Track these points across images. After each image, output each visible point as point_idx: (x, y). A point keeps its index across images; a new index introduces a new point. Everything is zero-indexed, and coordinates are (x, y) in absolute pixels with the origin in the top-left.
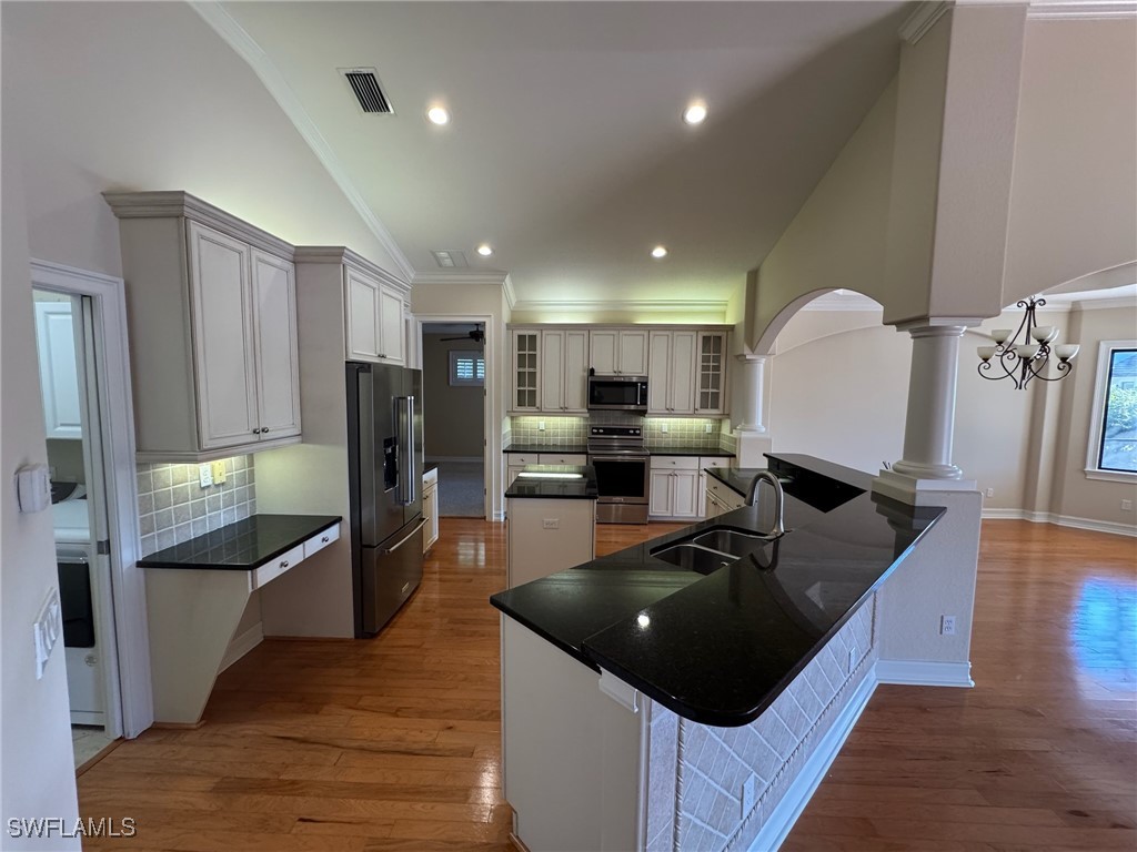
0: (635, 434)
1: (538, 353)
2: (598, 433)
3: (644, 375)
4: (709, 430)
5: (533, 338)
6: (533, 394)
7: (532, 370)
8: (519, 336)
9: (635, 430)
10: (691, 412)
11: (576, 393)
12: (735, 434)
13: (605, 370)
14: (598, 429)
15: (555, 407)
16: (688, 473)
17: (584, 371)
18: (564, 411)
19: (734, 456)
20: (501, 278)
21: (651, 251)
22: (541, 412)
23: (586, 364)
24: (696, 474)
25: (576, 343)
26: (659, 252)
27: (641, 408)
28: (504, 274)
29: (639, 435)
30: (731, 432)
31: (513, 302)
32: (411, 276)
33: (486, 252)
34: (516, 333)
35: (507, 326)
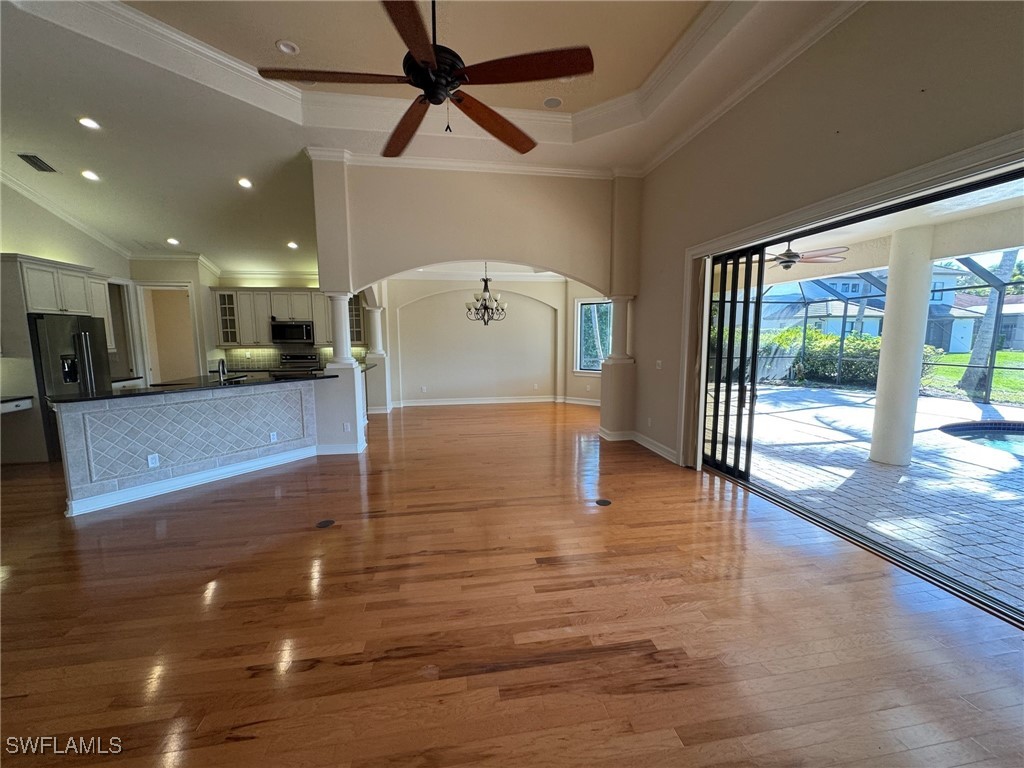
1: (235, 306)
2: (286, 359)
3: (310, 320)
5: (230, 297)
6: (234, 334)
7: (232, 318)
8: (221, 295)
11: (265, 332)
13: (283, 316)
14: (286, 356)
15: (251, 342)
17: (269, 318)
20: (195, 257)
21: (287, 244)
23: (269, 314)
25: (262, 299)
26: (293, 245)
27: (307, 341)
28: (199, 255)
29: (315, 359)
31: (218, 272)
32: (128, 255)
33: (173, 241)
34: (218, 293)
35: (211, 288)
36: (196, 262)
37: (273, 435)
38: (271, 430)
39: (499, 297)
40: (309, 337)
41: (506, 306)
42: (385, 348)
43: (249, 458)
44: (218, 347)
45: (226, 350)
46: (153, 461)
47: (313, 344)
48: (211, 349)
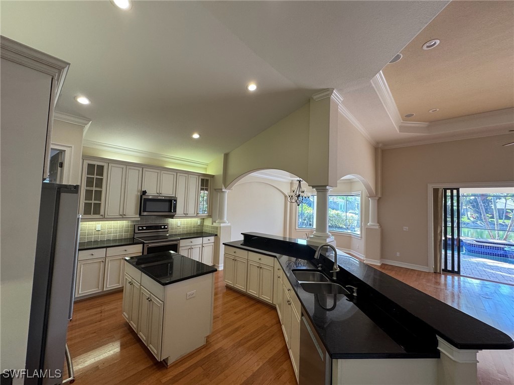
0: (164, 228)
1: (105, 178)
2: (143, 229)
3: (174, 196)
4: (199, 224)
5: (101, 168)
6: (98, 205)
7: (98, 189)
8: (89, 165)
9: (164, 226)
10: (195, 215)
12: (215, 225)
13: (152, 192)
14: (142, 227)
15: (117, 214)
16: (196, 246)
17: (138, 191)
18: (122, 217)
19: (216, 235)
20: (84, 122)
21: (192, 134)
22: (104, 218)
23: (140, 188)
24: (201, 246)
26: (196, 136)
27: (172, 214)
29: (167, 228)
30: (213, 224)
34: (87, 162)
36: (82, 128)
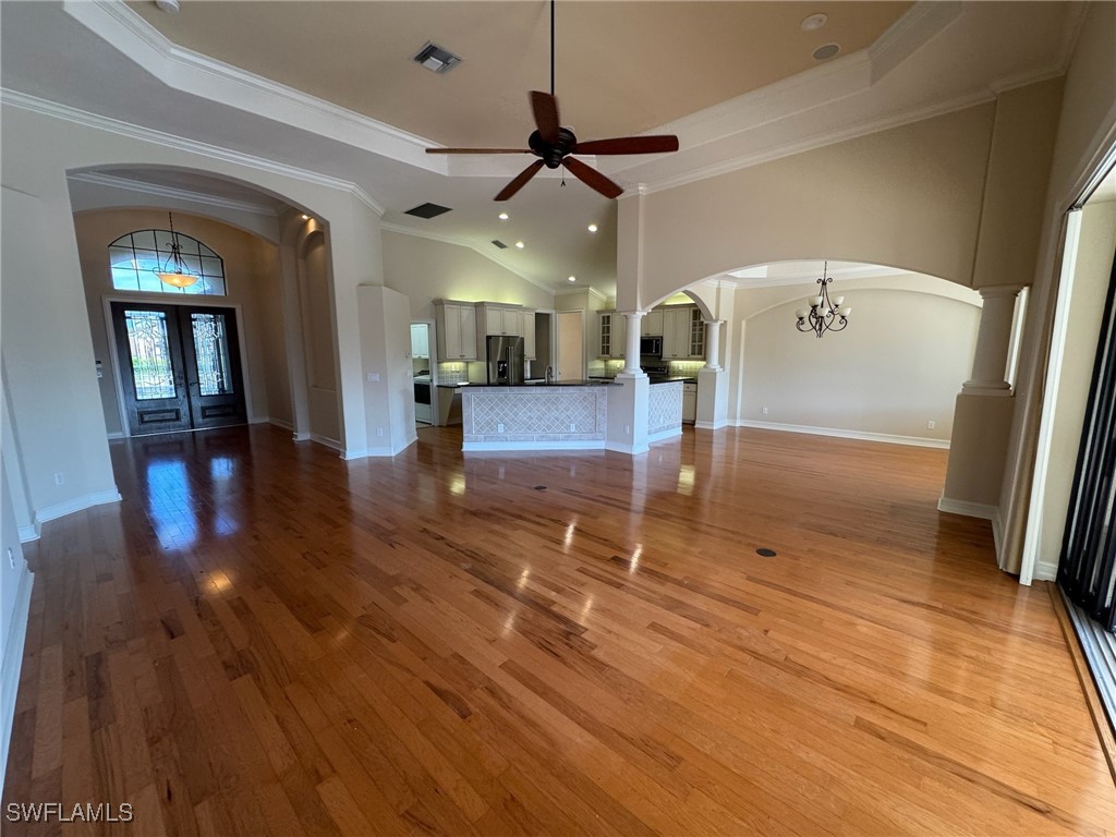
1: (610, 325)
5: (609, 318)
6: (609, 348)
7: (608, 335)
8: (603, 317)
10: (686, 357)
28: (590, 286)
31: (605, 298)
32: (554, 292)
33: (572, 279)
34: (602, 315)
35: (598, 312)
36: (587, 292)
37: (573, 426)
38: (571, 422)
39: (840, 301)
40: (657, 351)
41: (847, 312)
42: (722, 363)
43: (555, 440)
44: (598, 358)
45: (605, 361)
46: (501, 428)
47: (661, 357)
48: (593, 360)
